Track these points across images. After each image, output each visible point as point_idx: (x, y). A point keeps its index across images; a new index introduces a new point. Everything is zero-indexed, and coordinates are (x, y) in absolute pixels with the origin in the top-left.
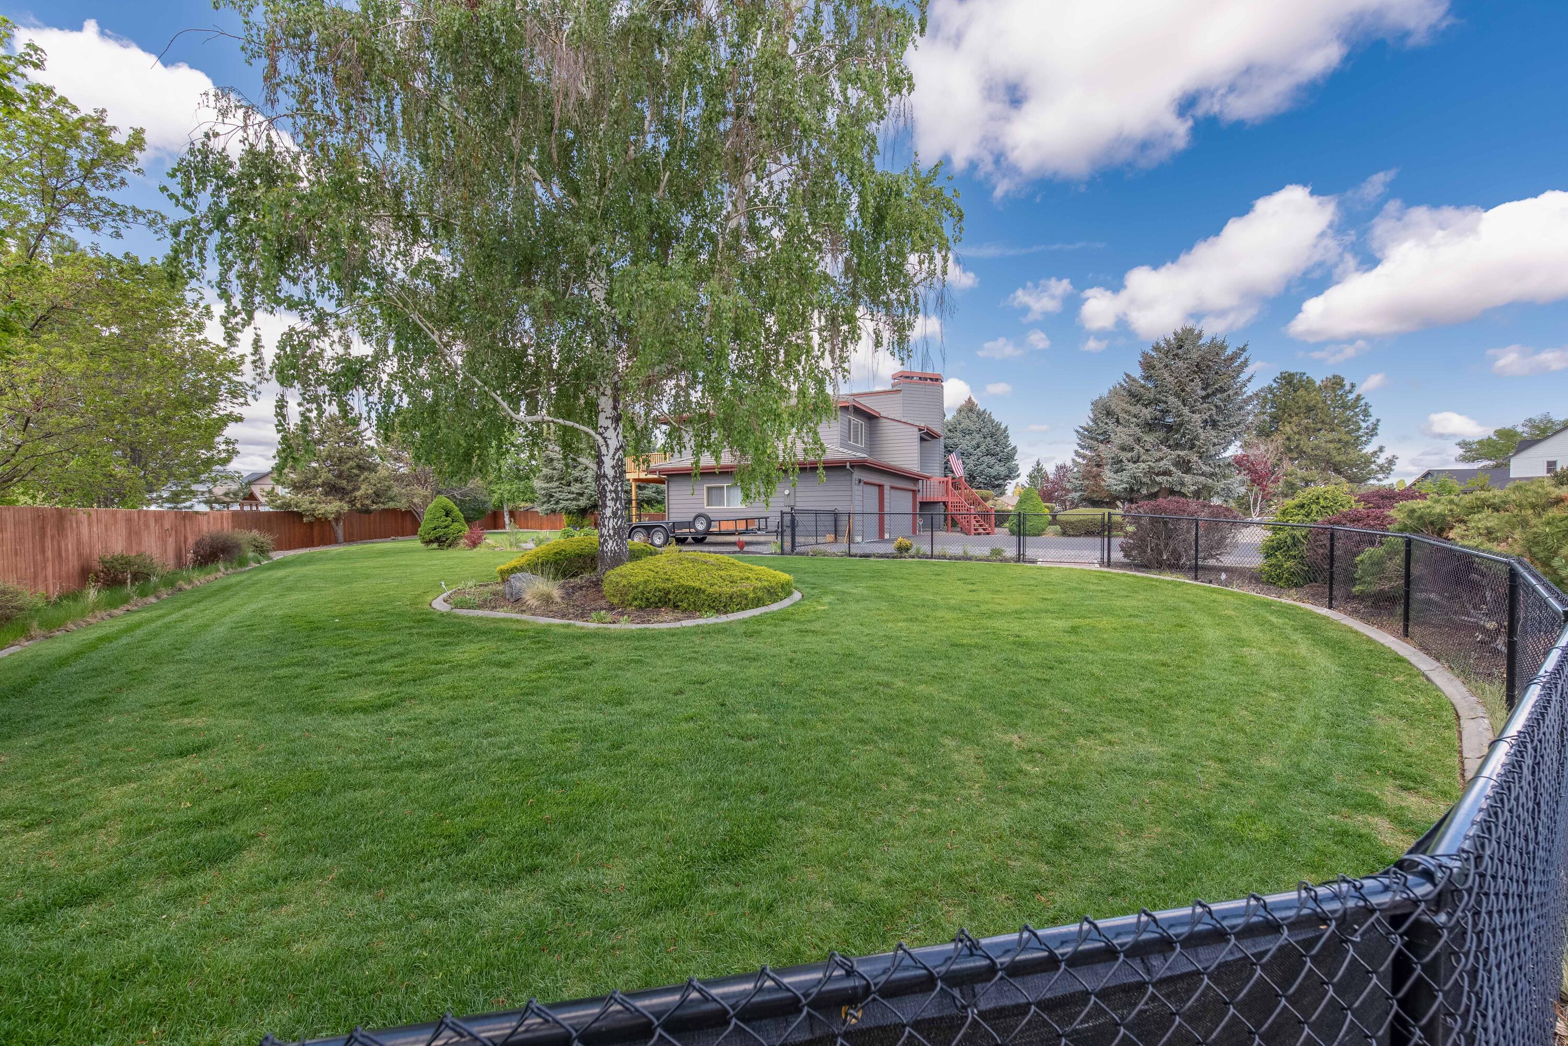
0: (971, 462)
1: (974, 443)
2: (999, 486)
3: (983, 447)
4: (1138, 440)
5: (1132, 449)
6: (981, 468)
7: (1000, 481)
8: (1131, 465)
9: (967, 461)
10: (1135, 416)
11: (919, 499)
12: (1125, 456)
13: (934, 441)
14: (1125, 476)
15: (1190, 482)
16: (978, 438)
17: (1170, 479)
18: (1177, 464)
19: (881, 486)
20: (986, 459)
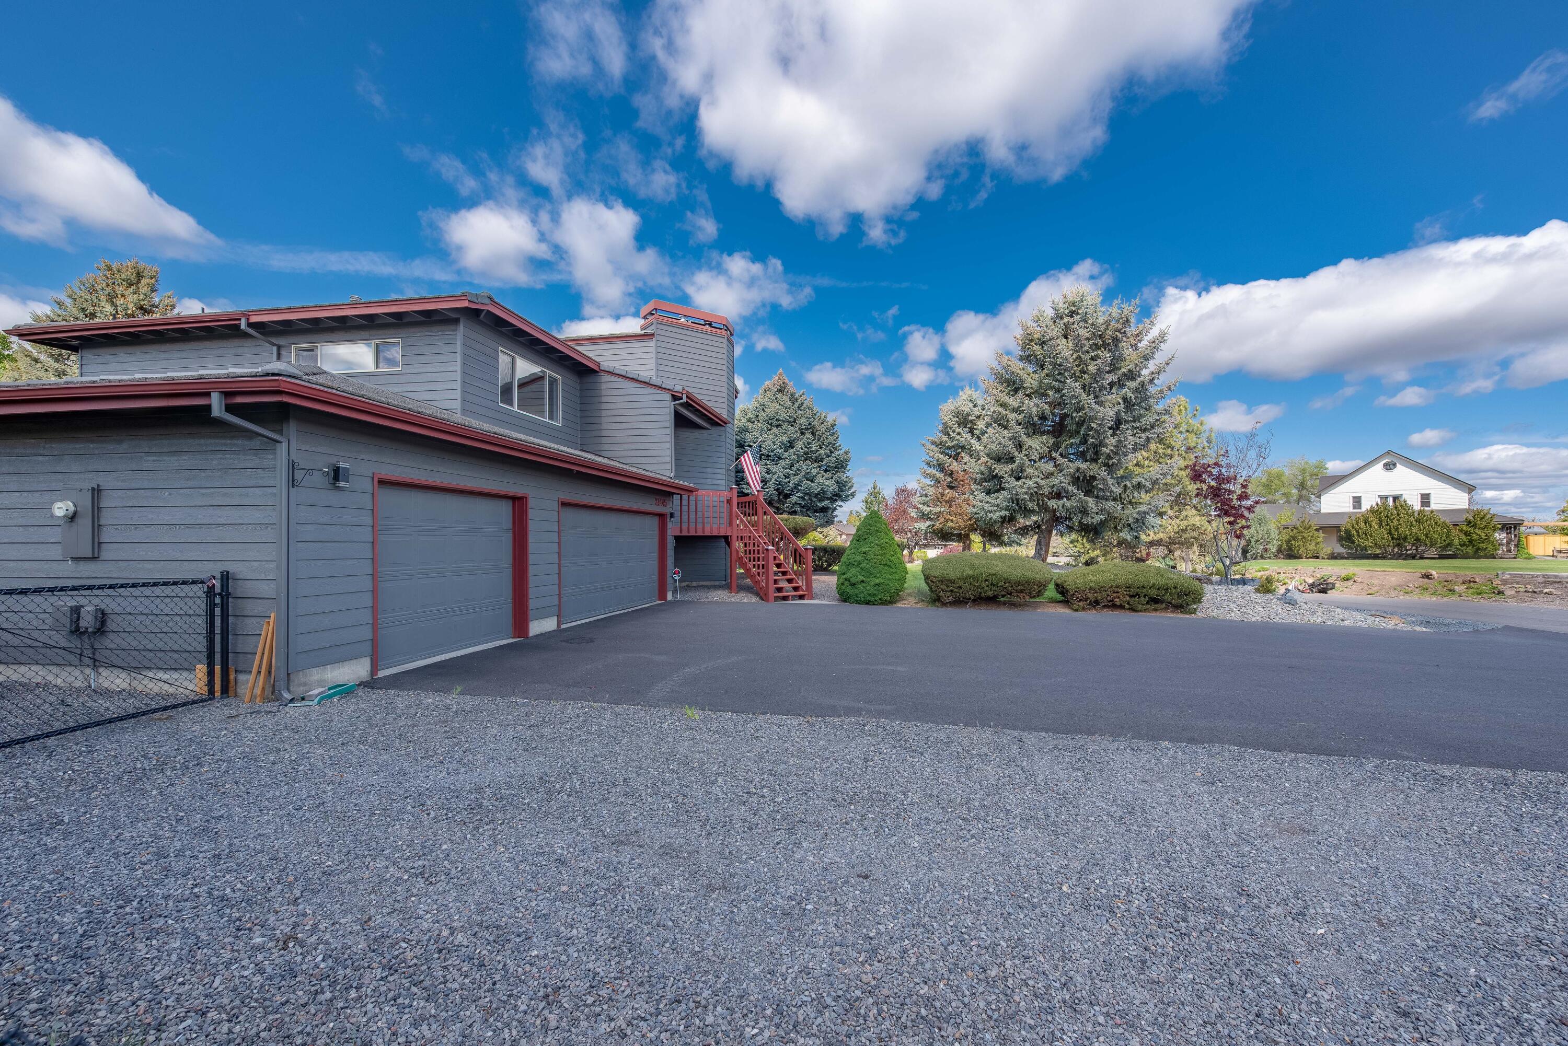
0: (779, 470)
1: (785, 439)
2: (824, 510)
3: (799, 445)
4: (1020, 446)
5: (1012, 460)
6: (794, 480)
7: (826, 503)
8: (1013, 483)
9: (774, 468)
10: (1015, 410)
11: (672, 530)
12: (1003, 469)
13: (714, 430)
14: (1002, 498)
15: (1095, 509)
16: (792, 432)
17: (1068, 504)
18: (1076, 481)
19: (518, 503)
20: (804, 466)
